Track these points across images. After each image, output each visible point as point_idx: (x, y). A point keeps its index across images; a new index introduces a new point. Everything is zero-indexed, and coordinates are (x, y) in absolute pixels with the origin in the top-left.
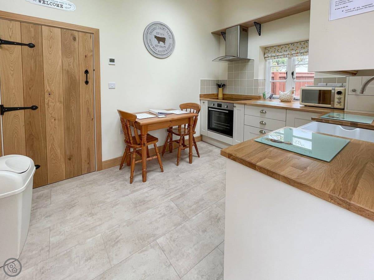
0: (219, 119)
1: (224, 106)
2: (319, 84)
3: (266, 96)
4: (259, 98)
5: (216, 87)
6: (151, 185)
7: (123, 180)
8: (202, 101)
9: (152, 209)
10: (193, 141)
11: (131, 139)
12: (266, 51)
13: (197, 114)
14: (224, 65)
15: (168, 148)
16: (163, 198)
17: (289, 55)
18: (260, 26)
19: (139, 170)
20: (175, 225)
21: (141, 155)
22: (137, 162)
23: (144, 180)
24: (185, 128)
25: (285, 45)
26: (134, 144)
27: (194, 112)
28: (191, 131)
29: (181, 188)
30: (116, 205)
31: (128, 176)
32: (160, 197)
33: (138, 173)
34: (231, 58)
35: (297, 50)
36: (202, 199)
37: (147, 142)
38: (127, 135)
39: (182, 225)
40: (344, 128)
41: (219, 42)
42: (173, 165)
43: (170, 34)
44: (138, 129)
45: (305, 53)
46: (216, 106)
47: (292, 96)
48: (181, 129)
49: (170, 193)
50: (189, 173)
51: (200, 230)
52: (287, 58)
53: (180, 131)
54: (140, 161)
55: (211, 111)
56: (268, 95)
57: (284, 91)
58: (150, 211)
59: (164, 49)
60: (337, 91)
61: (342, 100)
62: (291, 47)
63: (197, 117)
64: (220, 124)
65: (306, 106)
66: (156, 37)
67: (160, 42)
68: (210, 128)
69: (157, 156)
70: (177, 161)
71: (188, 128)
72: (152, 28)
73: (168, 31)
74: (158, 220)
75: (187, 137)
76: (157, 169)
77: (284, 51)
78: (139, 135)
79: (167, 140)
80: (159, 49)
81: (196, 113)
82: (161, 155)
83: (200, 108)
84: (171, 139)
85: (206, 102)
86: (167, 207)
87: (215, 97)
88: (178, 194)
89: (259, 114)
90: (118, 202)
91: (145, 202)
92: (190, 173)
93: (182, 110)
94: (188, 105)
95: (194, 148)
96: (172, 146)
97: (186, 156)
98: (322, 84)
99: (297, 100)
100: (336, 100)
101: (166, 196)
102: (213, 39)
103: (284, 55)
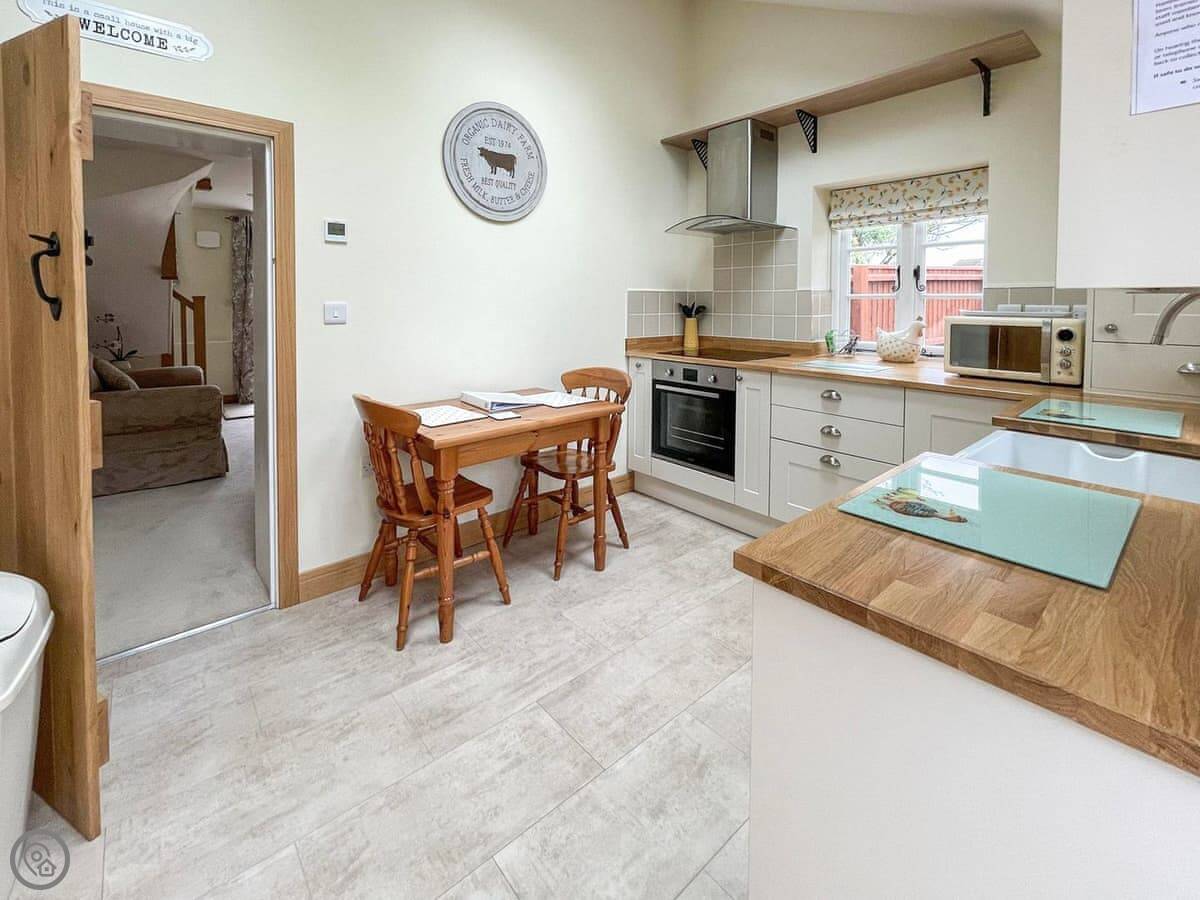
0: (686, 420)
1: (705, 378)
2: (1000, 306)
3: (836, 344)
4: (811, 351)
5: (676, 314)
6: (469, 653)
7: (373, 639)
8: (633, 362)
9: (476, 739)
10: (607, 496)
11: (401, 494)
12: (835, 201)
13: (620, 406)
14: (701, 245)
15: (525, 518)
16: (513, 697)
17: (907, 216)
18: (815, 122)
19: (427, 601)
20: (556, 796)
21: (434, 549)
22: (418, 574)
23: (445, 635)
24: (579, 450)
25: (893, 185)
26: (409, 511)
27: (608, 399)
28: (602, 462)
29: (572, 658)
30: (349, 732)
31: (389, 623)
32: (500, 694)
33: (426, 610)
34: (725, 222)
35: (928, 198)
36: (643, 698)
37: (457, 504)
38: (386, 481)
39: (582, 793)
40: (1096, 453)
41: (685, 169)
42: (543, 576)
43: (530, 142)
44: (427, 461)
45: (953, 210)
46: (679, 378)
47: (918, 345)
48: (566, 454)
49: (537, 677)
50: (596, 603)
51: (644, 810)
52: (899, 226)
53: (565, 460)
54: (432, 569)
55: (663, 394)
56: (841, 342)
57: (890, 326)
58: (470, 748)
59: (512, 193)
60: (1059, 329)
61: (1075, 359)
62: (912, 190)
63: (620, 414)
64: (691, 436)
65: (962, 376)
66: (484, 152)
67: (498, 168)
68: (660, 448)
69: (489, 549)
70: (556, 563)
71: (589, 452)
72: (471, 124)
73: (525, 133)
74: (498, 779)
75: (585, 483)
76: (487, 594)
77: (891, 202)
78: (428, 480)
79: (521, 491)
80: (493, 191)
81: (616, 401)
82: (501, 544)
83: (629, 385)
84: (534, 489)
85: (647, 366)
86: (525, 730)
87: (674, 347)
88: (562, 682)
89: (818, 404)
90: (357, 720)
91: (450, 717)
92: (600, 605)
93: (570, 393)
94: (590, 376)
95: (609, 516)
96: (537, 512)
97: (583, 545)
98: (1009, 306)
99: (931, 356)
100: (1057, 359)
101: (520, 693)
102: (666, 162)
103: (890, 214)
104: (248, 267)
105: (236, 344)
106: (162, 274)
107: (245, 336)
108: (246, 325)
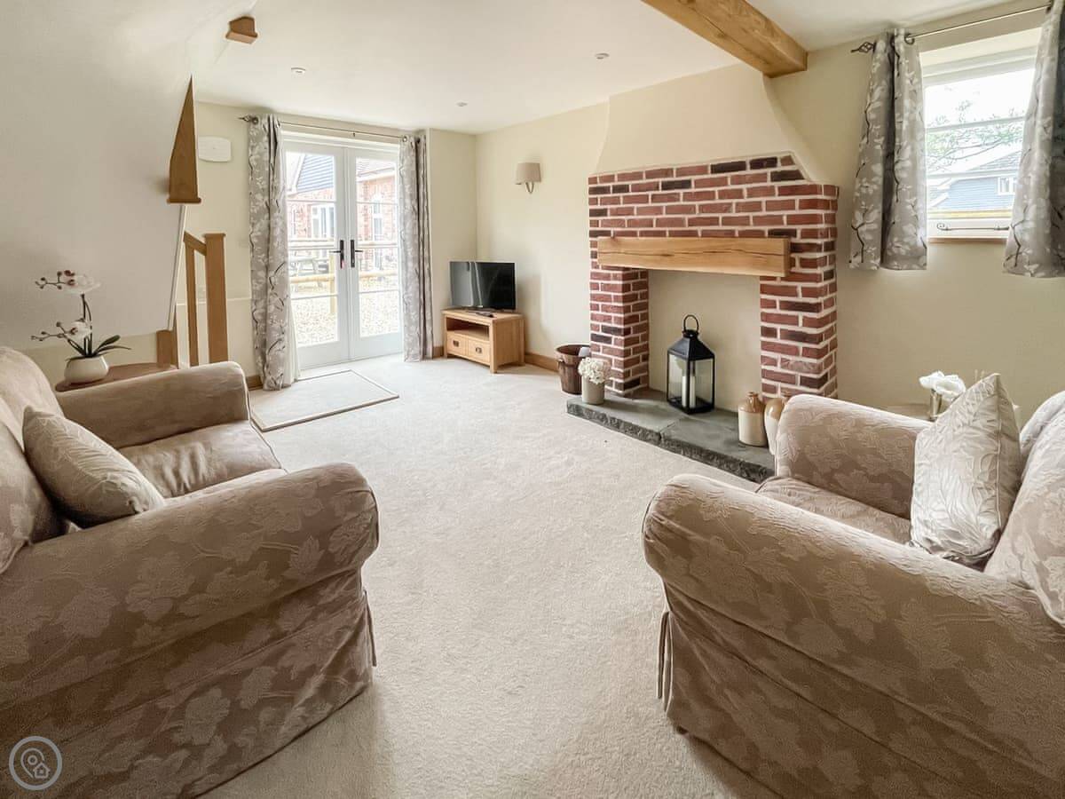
104: (271, 189)
105: (256, 302)
106: (170, 191)
107: (270, 291)
108: (271, 274)
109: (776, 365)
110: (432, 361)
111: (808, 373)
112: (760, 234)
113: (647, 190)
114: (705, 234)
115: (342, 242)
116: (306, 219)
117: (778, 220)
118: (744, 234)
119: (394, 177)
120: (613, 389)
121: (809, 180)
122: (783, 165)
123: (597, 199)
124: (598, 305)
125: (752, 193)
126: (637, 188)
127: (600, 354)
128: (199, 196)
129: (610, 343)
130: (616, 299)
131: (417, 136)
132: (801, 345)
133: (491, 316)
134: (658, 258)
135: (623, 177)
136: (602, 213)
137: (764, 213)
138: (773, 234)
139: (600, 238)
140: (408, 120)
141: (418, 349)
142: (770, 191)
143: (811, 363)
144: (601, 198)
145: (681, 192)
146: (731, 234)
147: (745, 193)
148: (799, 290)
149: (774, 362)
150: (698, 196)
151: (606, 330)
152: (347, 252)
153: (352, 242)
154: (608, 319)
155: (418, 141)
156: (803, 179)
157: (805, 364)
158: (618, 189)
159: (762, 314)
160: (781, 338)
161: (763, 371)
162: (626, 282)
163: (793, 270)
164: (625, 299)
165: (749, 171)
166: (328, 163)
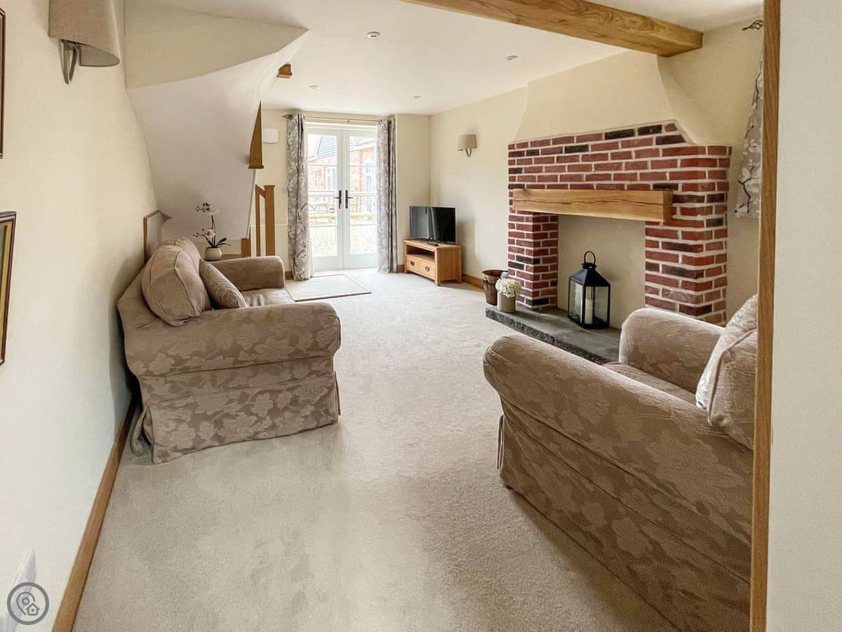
104: (299, 159)
105: (291, 227)
106: (250, 163)
107: (298, 221)
108: (299, 210)
109: (658, 294)
110: (397, 274)
111: (686, 302)
112: (646, 188)
113: (554, 153)
114: (600, 187)
115: (340, 192)
116: (322, 177)
117: (662, 176)
118: (631, 188)
119: (373, 148)
120: (524, 304)
121: (692, 143)
122: (667, 131)
123: (514, 161)
124: (514, 240)
125: (639, 154)
126: (544, 152)
127: (515, 277)
128: (263, 164)
129: (523, 269)
130: (528, 236)
131: (389, 120)
132: (680, 279)
133: (437, 245)
134: (560, 205)
135: (534, 143)
136: (518, 171)
137: (649, 170)
138: (657, 187)
139: (516, 190)
140: (383, 110)
141: (386, 265)
142: (655, 153)
143: (688, 294)
144: (518, 160)
145: (580, 154)
146: (621, 187)
147: (634, 154)
148: (680, 234)
149: (656, 292)
150: (594, 157)
151: (520, 259)
152: (343, 198)
153: (347, 191)
154: (522, 251)
155: (390, 123)
156: (685, 142)
157: (684, 295)
158: (531, 153)
159: (647, 252)
160: (663, 272)
161: (647, 298)
162: (536, 224)
163: (674, 217)
164: (535, 237)
165: (637, 137)
166: (332, 141)
